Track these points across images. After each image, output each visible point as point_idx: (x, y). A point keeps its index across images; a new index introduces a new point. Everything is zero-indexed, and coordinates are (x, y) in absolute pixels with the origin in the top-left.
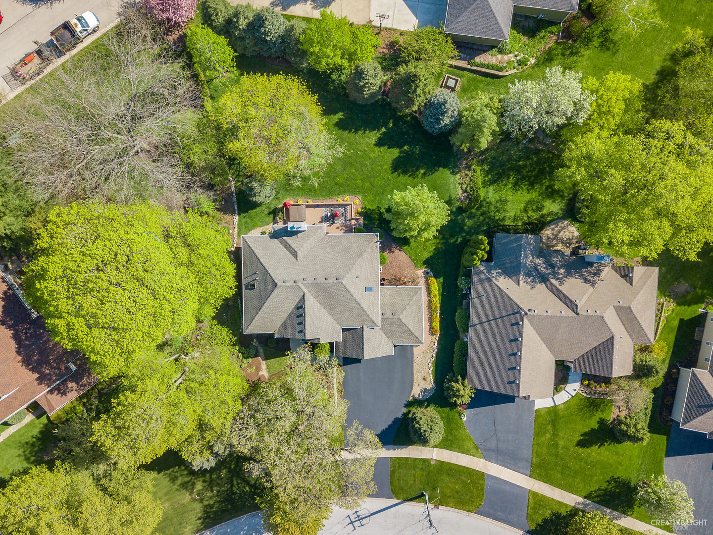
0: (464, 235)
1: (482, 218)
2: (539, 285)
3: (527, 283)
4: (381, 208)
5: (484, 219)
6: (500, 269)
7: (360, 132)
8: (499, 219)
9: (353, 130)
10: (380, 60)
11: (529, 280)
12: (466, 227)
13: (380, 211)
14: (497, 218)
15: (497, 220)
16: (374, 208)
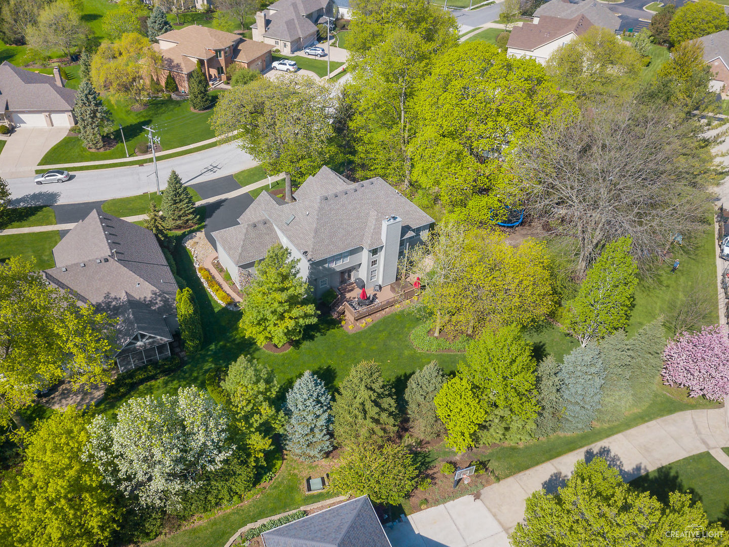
0: (209, 353)
1: (195, 374)
2: (100, 301)
3: (116, 298)
4: (322, 335)
5: (191, 375)
6: (155, 310)
7: (394, 380)
8: (172, 381)
9: (403, 378)
10: (428, 460)
11: (114, 303)
12: (210, 360)
13: (320, 332)
14: (175, 382)
15: (174, 380)
16: (329, 333)
